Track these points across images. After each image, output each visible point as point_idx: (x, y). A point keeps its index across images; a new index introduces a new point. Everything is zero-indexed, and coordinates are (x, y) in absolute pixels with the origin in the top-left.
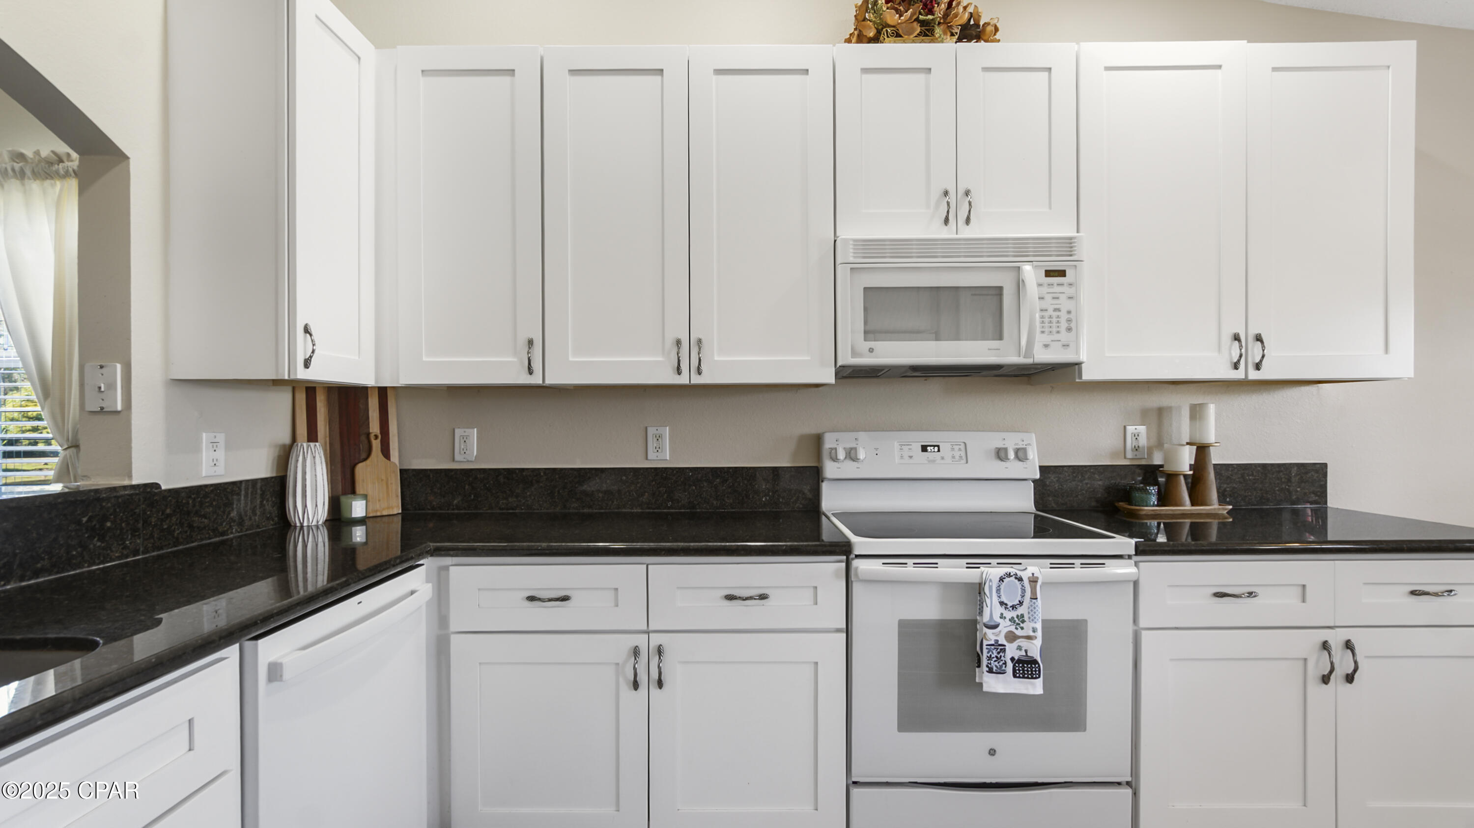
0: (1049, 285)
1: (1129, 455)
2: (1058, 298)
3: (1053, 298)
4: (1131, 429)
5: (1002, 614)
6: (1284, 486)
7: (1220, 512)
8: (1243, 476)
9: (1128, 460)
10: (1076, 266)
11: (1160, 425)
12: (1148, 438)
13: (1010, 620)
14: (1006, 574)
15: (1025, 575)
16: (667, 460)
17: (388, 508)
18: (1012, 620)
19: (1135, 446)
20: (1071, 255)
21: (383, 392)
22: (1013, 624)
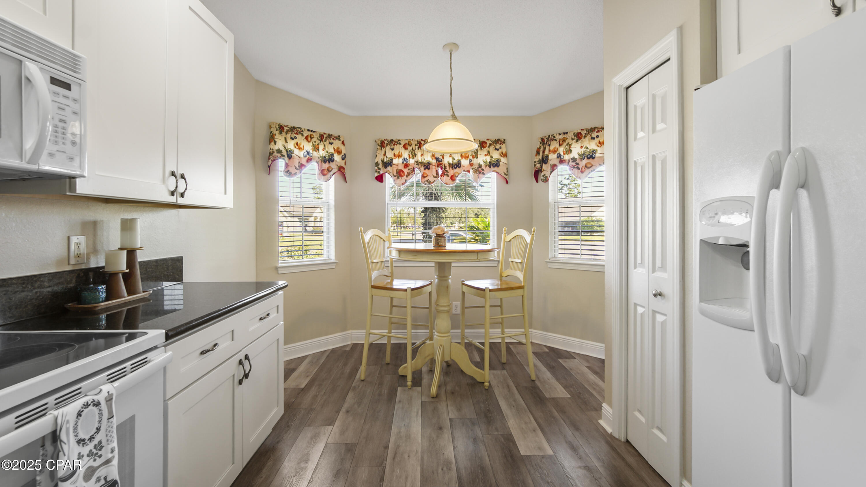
0: (54, 93)
1: (73, 262)
2: (64, 109)
3: (59, 108)
4: (74, 240)
5: (80, 455)
6: (165, 273)
7: (146, 296)
8: (146, 270)
9: (72, 266)
10: (80, 84)
11: (95, 235)
12: (87, 246)
13: (88, 456)
14: (84, 405)
15: (101, 398)
18: (90, 454)
19: (77, 253)
20: (75, 72)
22: (91, 458)
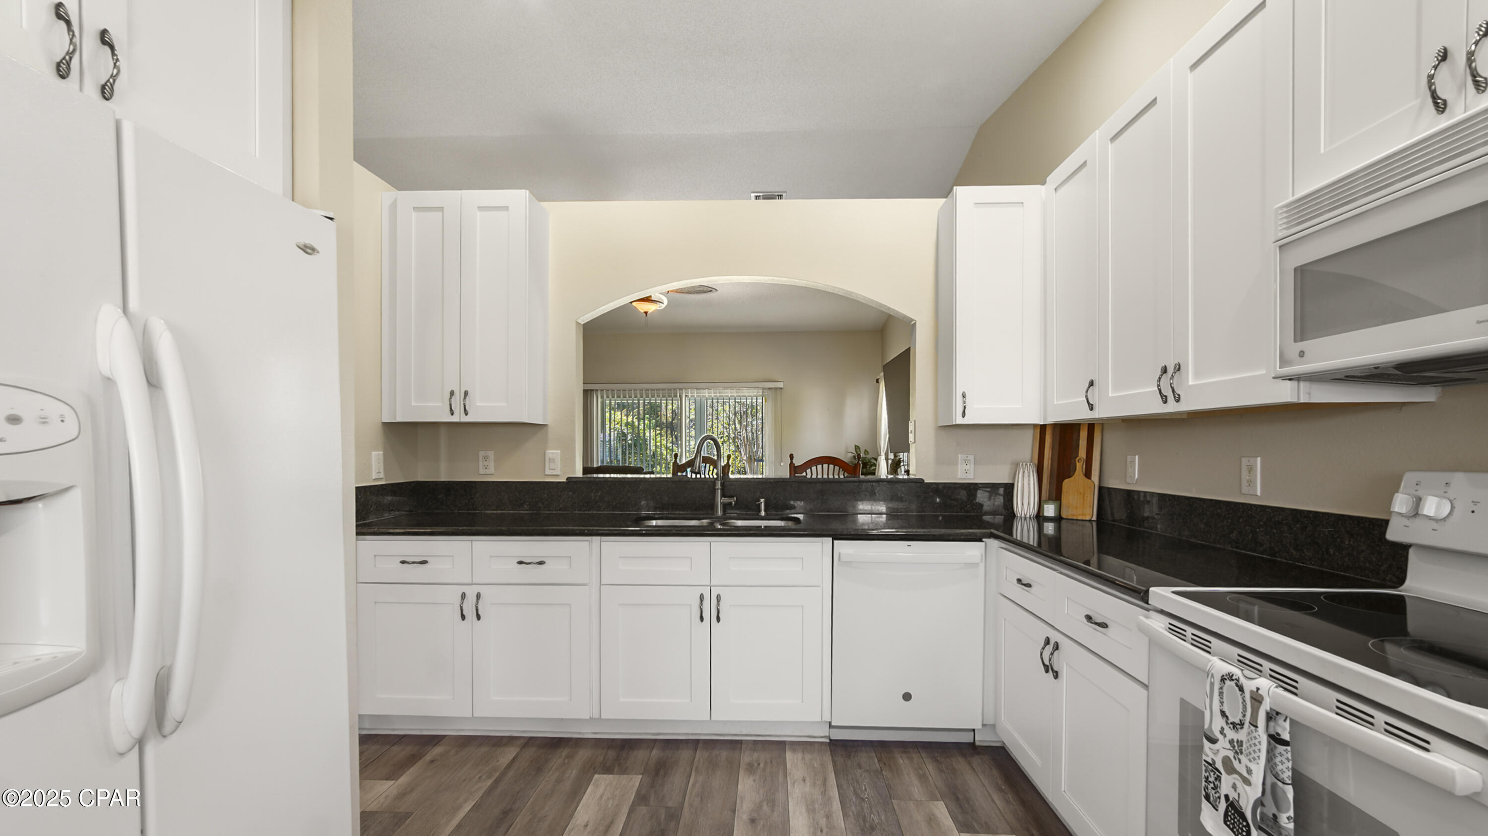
5: (1222, 729)
13: (1229, 741)
16: (1257, 495)
17: (1083, 514)
18: (1231, 742)
21: (1091, 426)
22: (1232, 748)
